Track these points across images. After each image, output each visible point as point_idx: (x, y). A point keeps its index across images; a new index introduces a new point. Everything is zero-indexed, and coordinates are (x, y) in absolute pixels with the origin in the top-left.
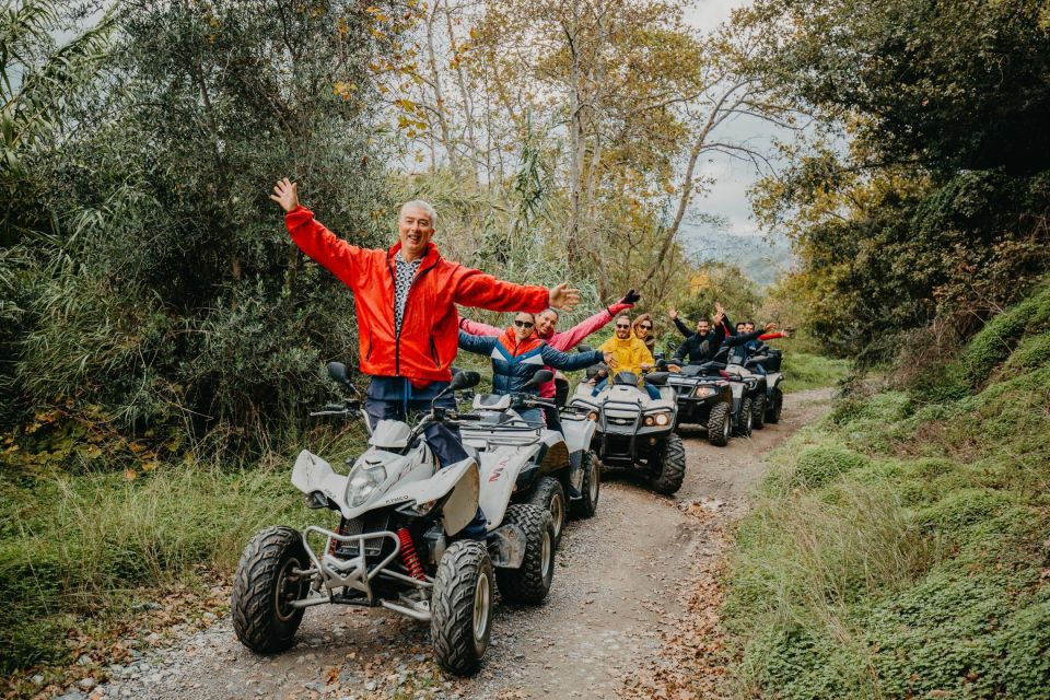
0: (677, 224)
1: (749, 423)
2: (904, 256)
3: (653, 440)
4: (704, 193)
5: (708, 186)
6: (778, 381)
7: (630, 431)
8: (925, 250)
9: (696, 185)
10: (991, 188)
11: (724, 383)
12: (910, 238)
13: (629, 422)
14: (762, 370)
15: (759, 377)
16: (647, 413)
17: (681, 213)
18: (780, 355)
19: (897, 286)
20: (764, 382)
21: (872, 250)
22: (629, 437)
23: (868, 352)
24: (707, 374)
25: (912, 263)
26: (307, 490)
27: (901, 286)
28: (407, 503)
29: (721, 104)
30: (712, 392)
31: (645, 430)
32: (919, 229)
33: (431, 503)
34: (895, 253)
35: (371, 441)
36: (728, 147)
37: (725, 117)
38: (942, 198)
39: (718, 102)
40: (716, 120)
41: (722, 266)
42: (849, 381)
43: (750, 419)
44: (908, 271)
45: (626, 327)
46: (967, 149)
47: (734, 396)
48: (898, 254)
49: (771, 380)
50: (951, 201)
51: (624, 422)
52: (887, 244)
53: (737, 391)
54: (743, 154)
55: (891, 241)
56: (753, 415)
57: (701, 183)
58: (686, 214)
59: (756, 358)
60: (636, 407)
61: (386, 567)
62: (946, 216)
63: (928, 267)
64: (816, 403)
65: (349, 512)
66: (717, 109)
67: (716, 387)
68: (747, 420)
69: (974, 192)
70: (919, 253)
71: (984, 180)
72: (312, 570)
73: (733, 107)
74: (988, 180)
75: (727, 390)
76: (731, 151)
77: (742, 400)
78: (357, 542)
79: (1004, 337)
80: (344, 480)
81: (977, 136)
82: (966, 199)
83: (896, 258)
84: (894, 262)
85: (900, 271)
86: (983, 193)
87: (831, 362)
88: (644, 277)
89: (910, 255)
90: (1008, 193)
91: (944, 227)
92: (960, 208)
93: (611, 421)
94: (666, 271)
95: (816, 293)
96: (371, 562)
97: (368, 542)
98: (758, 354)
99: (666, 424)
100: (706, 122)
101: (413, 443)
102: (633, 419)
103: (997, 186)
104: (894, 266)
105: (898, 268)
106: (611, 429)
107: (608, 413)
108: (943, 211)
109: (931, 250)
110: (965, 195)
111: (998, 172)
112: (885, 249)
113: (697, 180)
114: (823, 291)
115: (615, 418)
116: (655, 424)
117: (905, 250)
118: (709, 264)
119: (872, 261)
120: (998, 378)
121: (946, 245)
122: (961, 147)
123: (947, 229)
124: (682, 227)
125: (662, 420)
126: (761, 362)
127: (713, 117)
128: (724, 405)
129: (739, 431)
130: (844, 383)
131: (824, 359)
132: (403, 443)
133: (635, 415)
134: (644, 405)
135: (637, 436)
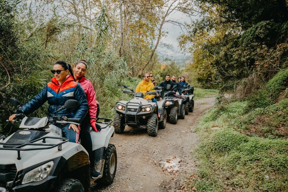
0: (156, 46)
1: (184, 114)
2: (237, 52)
3: (144, 117)
4: (165, 36)
5: (166, 34)
6: (193, 97)
7: (135, 113)
8: (245, 50)
9: (163, 34)
10: (269, 27)
11: (175, 99)
12: (239, 46)
13: (135, 110)
14: (188, 94)
15: (187, 96)
16: (143, 107)
17: (158, 43)
18: (193, 88)
19: (234, 63)
20: (188, 98)
21: (226, 50)
22: (134, 116)
23: (224, 87)
24: (169, 96)
25: (240, 55)
27: (236, 63)
29: (170, 7)
30: (171, 103)
31: (141, 113)
32: (243, 42)
34: (234, 52)
36: (172, 21)
37: (171, 12)
38: (251, 31)
39: (169, 6)
40: (169, 12)
41: (170, 60)
42: (221, 98)
43: (184, 112)
44: (239, 58)
46: (257, 15)
47: (179, 104)
48: (235, 52)
49: (191, 97)
50: (255, 32)
51: (134, 110)
52: (231, 48)
53: (180, 102)
54: (177, 24)
55: (232, 47)
56: (185, 111)
57: (164, 33)
58: (159, 44)
59: (186, 90)
60: (138, 105)
62: (253, 38)
63: (246, 56)
64: (202, 104)
66: (169, 9)
67: (172, 101)
68: (183, 113)
69: (264, 28)
70: (243, 51)
71: (267, 24)
73: (174, 9)
74: (268, 24)
75: (177, 102)
76: (174, 23)
77: (182, 105)
79: (284, 81)
81: (261, 10)
82: (261, 31)
83: (234, 53)
84: (234, 54)
85: (236, 58)
86: (267, 29)
87: (203, 90)
88: (146, 63)
89: (240, 52)
90: (275, 29)
91: (252, 41)
92: (259, 34)
93: (129, 110)
94: (153, 62)
95: (198, 69)
98: (186, 88)
99: (150, 111)
100: (166, 13)
102: (137, 109)
103: (272, 26)
104: (234, 56)
105: (235, 56)
106: (129, 113)
107: (129, 107)
108: (252, 36)
109: (247, 50)
110: (260, 30)
111: (271, 21)
112: (230, 50)
113: (163, 32)
114: (200, 69)
115: (131, 109)
116: (145, 111)
117: (238, 50)
118: (166, 59)
119: (226, 55)
120: (283, 96)
121: (253, 48)
122: (255, 14)
123: (253, 42)
124: (158, 47)
125: (148, 109)
126: (187, 91)
127: (168, 12)
128: (176, 108)
129: (181, 117)
130: (219, 99)
131: (201, 89)
133: (137, 107)
134: (143, 104)
135: (137, 116)
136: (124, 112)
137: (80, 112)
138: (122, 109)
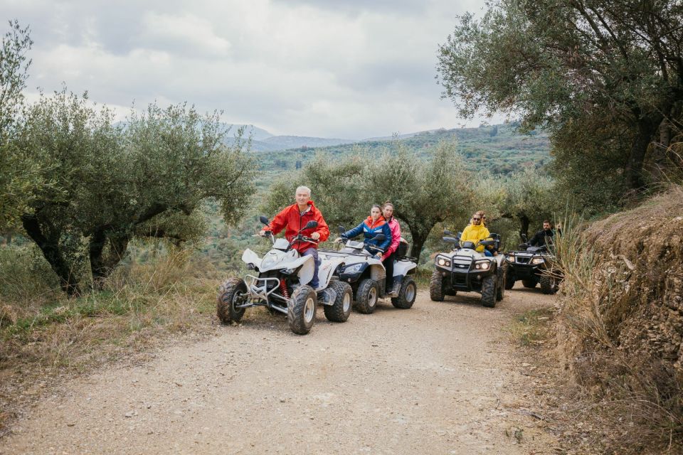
3: (479, 277)
7: (466, 271)
13: (466, 267)
16: (476, 262)
22: (465, 274)
26: (248, 262)
28: (284, 270)
30: (542, 262)
31: (474, 271)
33: (293, 269)
35: (273, 246)
45: (478, 219)
51: (463, 266)
60: (470, 259)
61: (273, 292)
65: (262, 270)
67: (544, 258)
72: (247, 294)
78: (264, 281)
80: (261, 260)
93: (457, 266)
96: (268, 290)
97: (268, 281)
99: (488, 268)
101: (289, 248)
102: (468, 265)
106: (456, 270)
107: (456, 262)
115: (460, 265)
116: (480, 268)
125: (485, 267)
132: (285, 248)
133: (470, 263)
134: (476, 258)
135: (469, 274)
136: (450, 269)
137: (385, 245)
138: (445, 265)
